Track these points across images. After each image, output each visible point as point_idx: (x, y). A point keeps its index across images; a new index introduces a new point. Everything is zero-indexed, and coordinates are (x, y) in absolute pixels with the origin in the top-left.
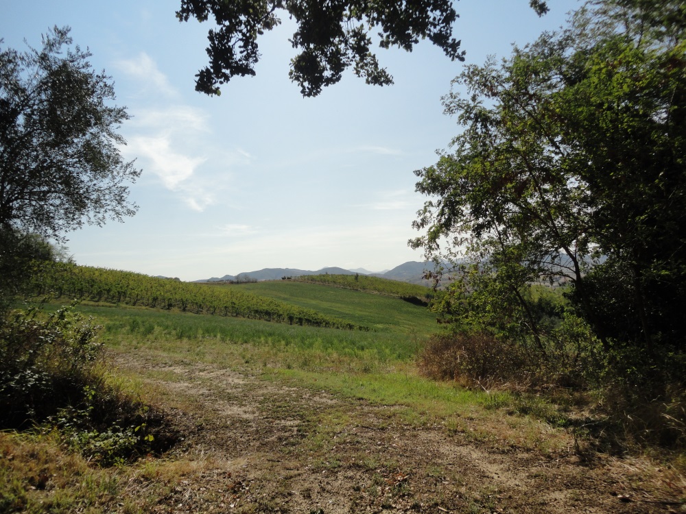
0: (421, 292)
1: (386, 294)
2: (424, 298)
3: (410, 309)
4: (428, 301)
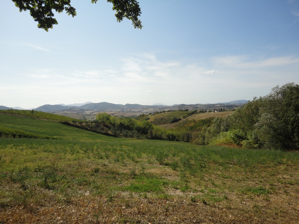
0: (69, 120)
1: (52, 121)
2: (72, 122)
3: (66, 128)
4: (73, 124)
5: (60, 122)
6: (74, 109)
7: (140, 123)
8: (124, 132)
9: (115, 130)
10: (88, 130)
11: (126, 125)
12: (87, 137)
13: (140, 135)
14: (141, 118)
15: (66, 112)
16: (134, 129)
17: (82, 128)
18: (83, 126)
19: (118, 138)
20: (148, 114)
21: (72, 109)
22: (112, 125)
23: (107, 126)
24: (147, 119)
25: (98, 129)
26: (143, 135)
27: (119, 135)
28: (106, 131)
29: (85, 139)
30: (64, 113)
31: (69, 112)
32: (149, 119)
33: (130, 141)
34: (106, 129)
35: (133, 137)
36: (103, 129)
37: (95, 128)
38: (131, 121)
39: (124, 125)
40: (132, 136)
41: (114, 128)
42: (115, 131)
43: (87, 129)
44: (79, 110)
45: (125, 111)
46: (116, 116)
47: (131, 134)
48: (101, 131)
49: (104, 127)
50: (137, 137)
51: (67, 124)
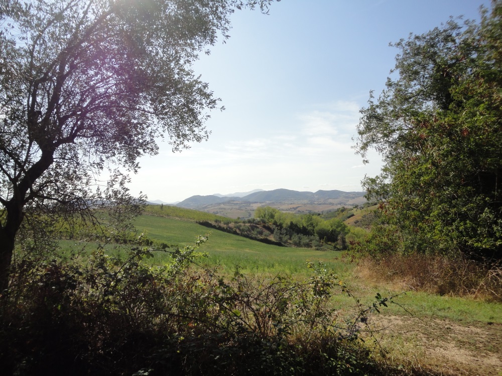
0: (211, 218)
1: (186, 220)
2: (214, 222)
3: (204, 231)
4: (216, 224)
5: (197, 222)
7: (325, 224)
8: (295, 238)
9: (281, 234)
10: (238, 234)
11: (302, 226)
12: (232, 244)
13: (324, 244)
14: (338, 214)
15: (222, 206)
16: (314, 233)
17: (229, 231)
18: (230, 228)
19: (284, 248)
20: (352, 207)
21: (231, 201)
22: (277, 226)
23: (268, 228)
24: (349, 215)
25: (252, 232)
26: (329, 243)
27: (286, 242)
28: (266, 235)
29: (225, 248)
30: (220, 209)
31: (227, 207)
32: (353, 215)
33: (302, 252)
34: (266, 232)
35: (311, 247)
36: (261, 233)
37: (249, 230)
38: (310, 219)
39: (298, 227)
40: (308, 245)
41: (279, 231)
42: (281, 236)
43: (235, 233)
45: (315, 203)
47: (307, 241)
48: (259, 236)
49: (264, 230)
50: (316, 246)
51: (206, 224)
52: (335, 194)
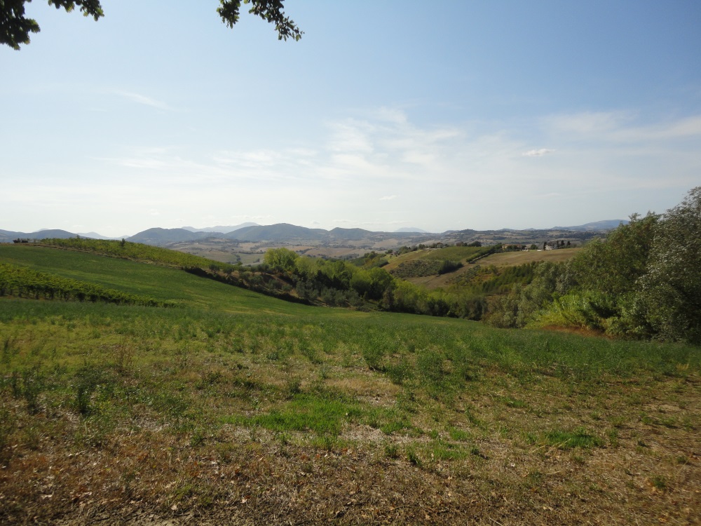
0: (202, 263)
1: (164, 264)
2: (208, 269)
4: (212, 273)
5: (182, 269)
6: (214, 238)
7: (364, 274)
8: (328, 293)
9: (306, 287)
10: (245, 287)
11: (332, 277)
12: (243, 303)
13: (364, 301)
14: (366, 261)
15: (196, 245)
16: (349, 287)
17: (232, 282)
18: (233, 278)
19: (313, 307)
20: (383, 252)
21: (210, 238)
22: (300, 276)
23: (287, 280)
24: (381, 263)
25: (266, 284)
26: (371, 300)
27: (315, 299)
28: (285, 290)
30: (193, 249)
31: (203, 246)
32: (387, 263)
33: (339, 314)
34: (286, 285)
35: (348, 306)
36: (278, 286)
37: (261, 282)
38: (342, 267)
39: (328, 278)
40: (344, 304)
41: (303, 283)
42: (307, 291)
43: (241, 285)
44: (226, 242)
45: (331, 245)
46: (309, 256)
47: (344, 297)
48: (275, 290)
49: (282, 282)
50: (356, 305)
51: (197, 272)
52: (357, 233)
